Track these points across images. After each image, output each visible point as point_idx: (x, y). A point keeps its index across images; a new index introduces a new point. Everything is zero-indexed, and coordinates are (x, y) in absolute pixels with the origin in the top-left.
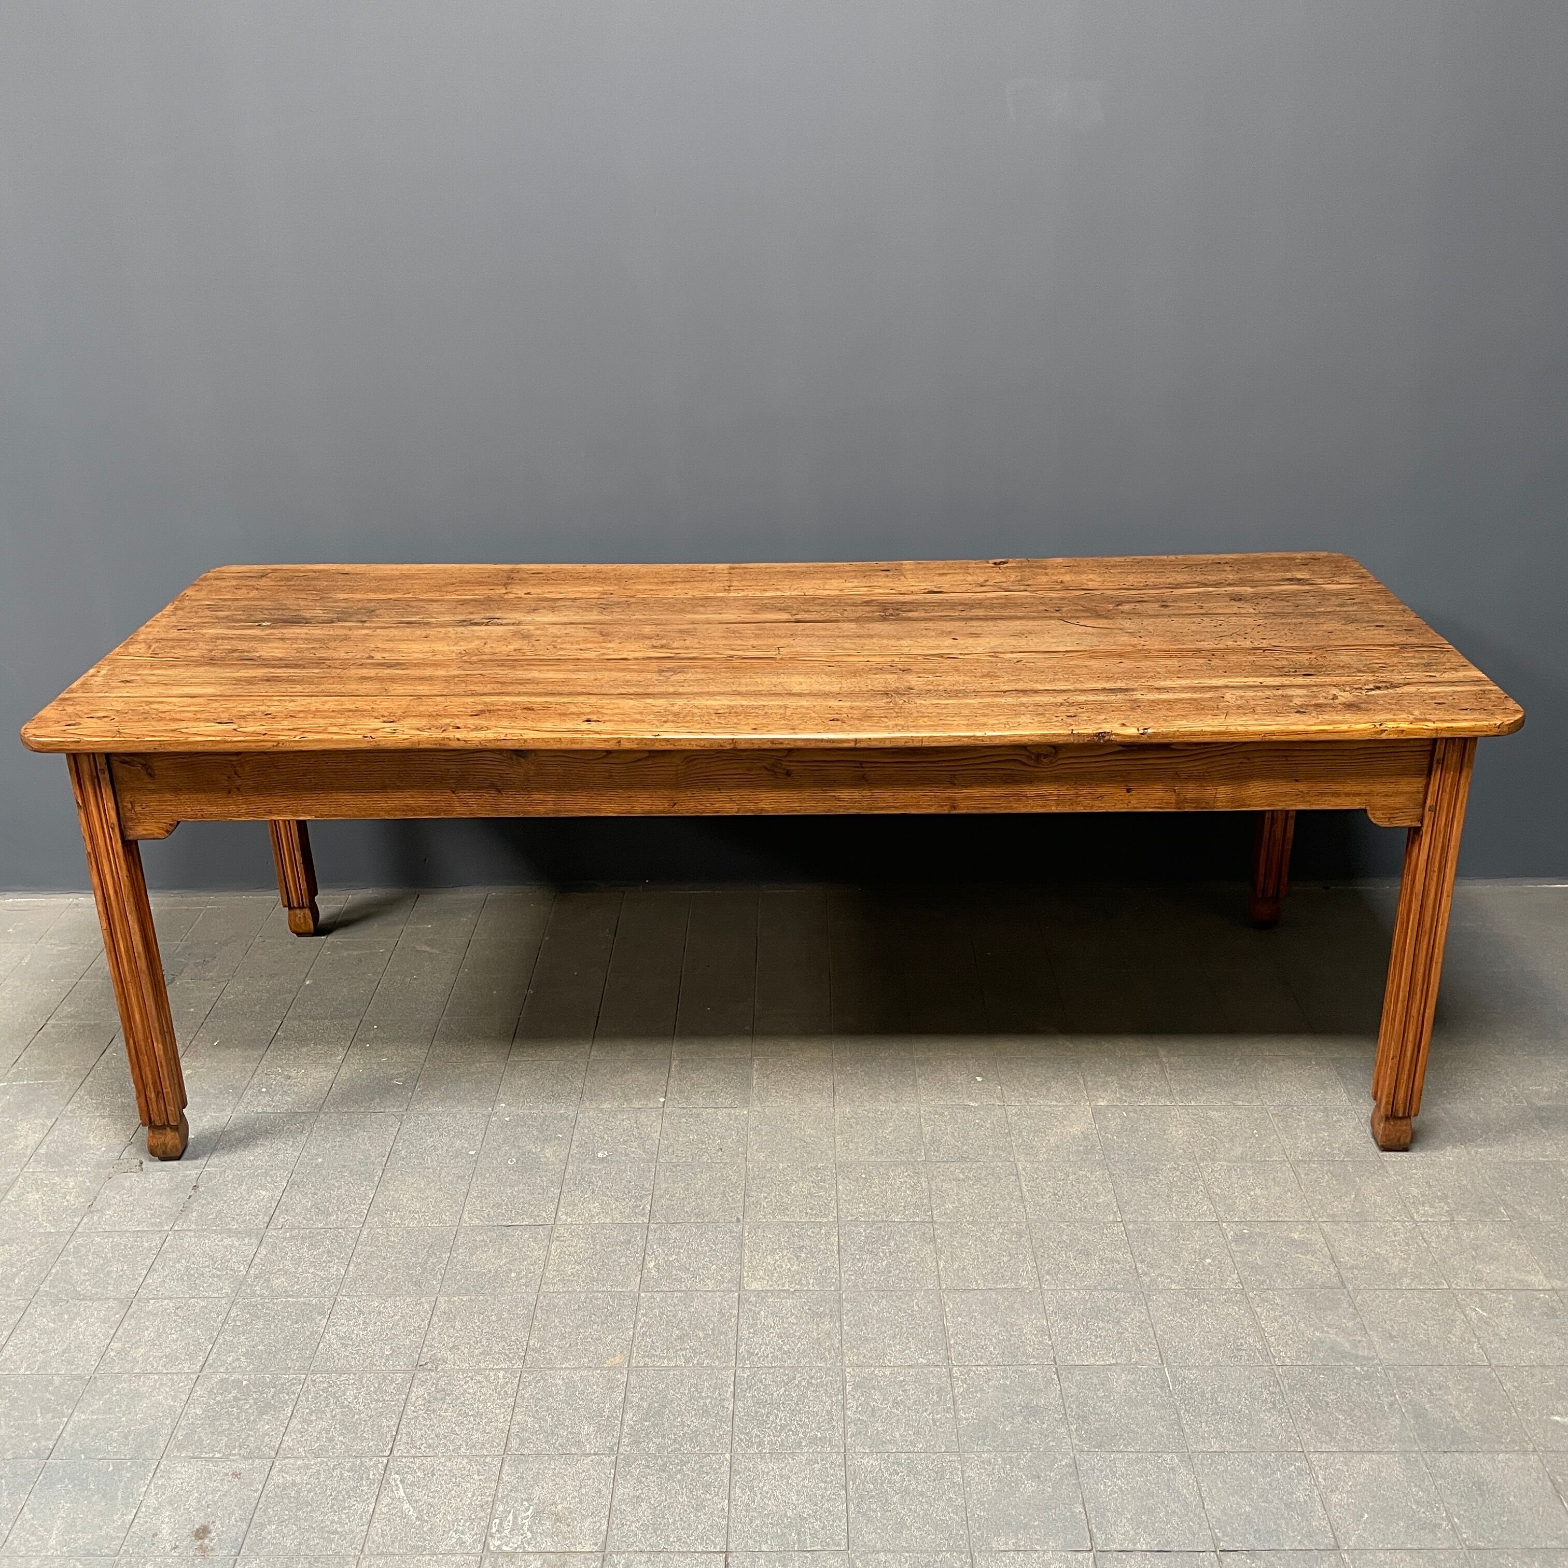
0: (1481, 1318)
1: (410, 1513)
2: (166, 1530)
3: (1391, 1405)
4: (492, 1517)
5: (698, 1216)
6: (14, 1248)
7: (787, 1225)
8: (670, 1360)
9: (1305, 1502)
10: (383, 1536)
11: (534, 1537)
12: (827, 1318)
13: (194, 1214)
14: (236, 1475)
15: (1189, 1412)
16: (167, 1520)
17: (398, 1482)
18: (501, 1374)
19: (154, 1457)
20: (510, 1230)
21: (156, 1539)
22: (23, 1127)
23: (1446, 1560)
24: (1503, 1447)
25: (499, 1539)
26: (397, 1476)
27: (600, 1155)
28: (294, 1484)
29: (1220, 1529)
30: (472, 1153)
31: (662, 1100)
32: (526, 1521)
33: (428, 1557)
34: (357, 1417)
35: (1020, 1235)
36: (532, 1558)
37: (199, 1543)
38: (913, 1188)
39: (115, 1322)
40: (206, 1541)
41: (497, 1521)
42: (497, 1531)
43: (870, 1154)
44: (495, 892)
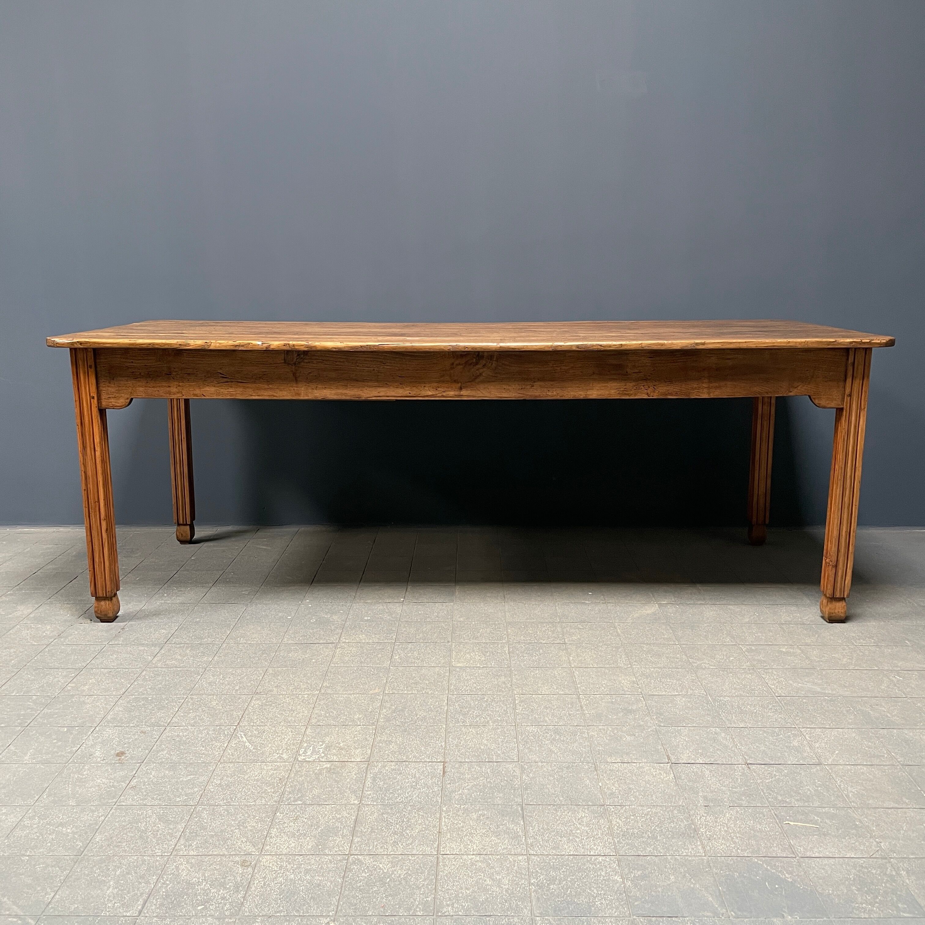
0: (898, 680)
1: (250, 747)
2: (98, 754)
3: (847, 711)
4: (300, 748)
5: (424, 640)
6: (12, 650)
7: (478, 643)
8: (408, 691)
9: (799, 746)
10: (233, 755)
11: (325, 755)
12: (504, 677)
13: (122, 638)
14: (142, 732)
15: (724, 712)
16: (99, 749)
17: (243, 735)
18: (306, 696)
19: (93, 726)
20: (312, 644)
21: (91, 757)
22: (21, 608)
23: (888, 769)
24: (918, 727)
25: (304, 756)
26: (241, 733)
27: (366, 618)
28: (178, 736)
29: (747, 755)
30: (289, 617)
31: (402, 599)
32: (321, 750)
33: (259, 764)
34: (217, 711)
35: (617, 648)
36: (324, 763)
37: (119, 758)
38: (553, 632)
39: (71, 677)
40: (123, 757)
41: (303, 750)
42: (303, 753)
43: (527, 619)
44: (303, 528)
